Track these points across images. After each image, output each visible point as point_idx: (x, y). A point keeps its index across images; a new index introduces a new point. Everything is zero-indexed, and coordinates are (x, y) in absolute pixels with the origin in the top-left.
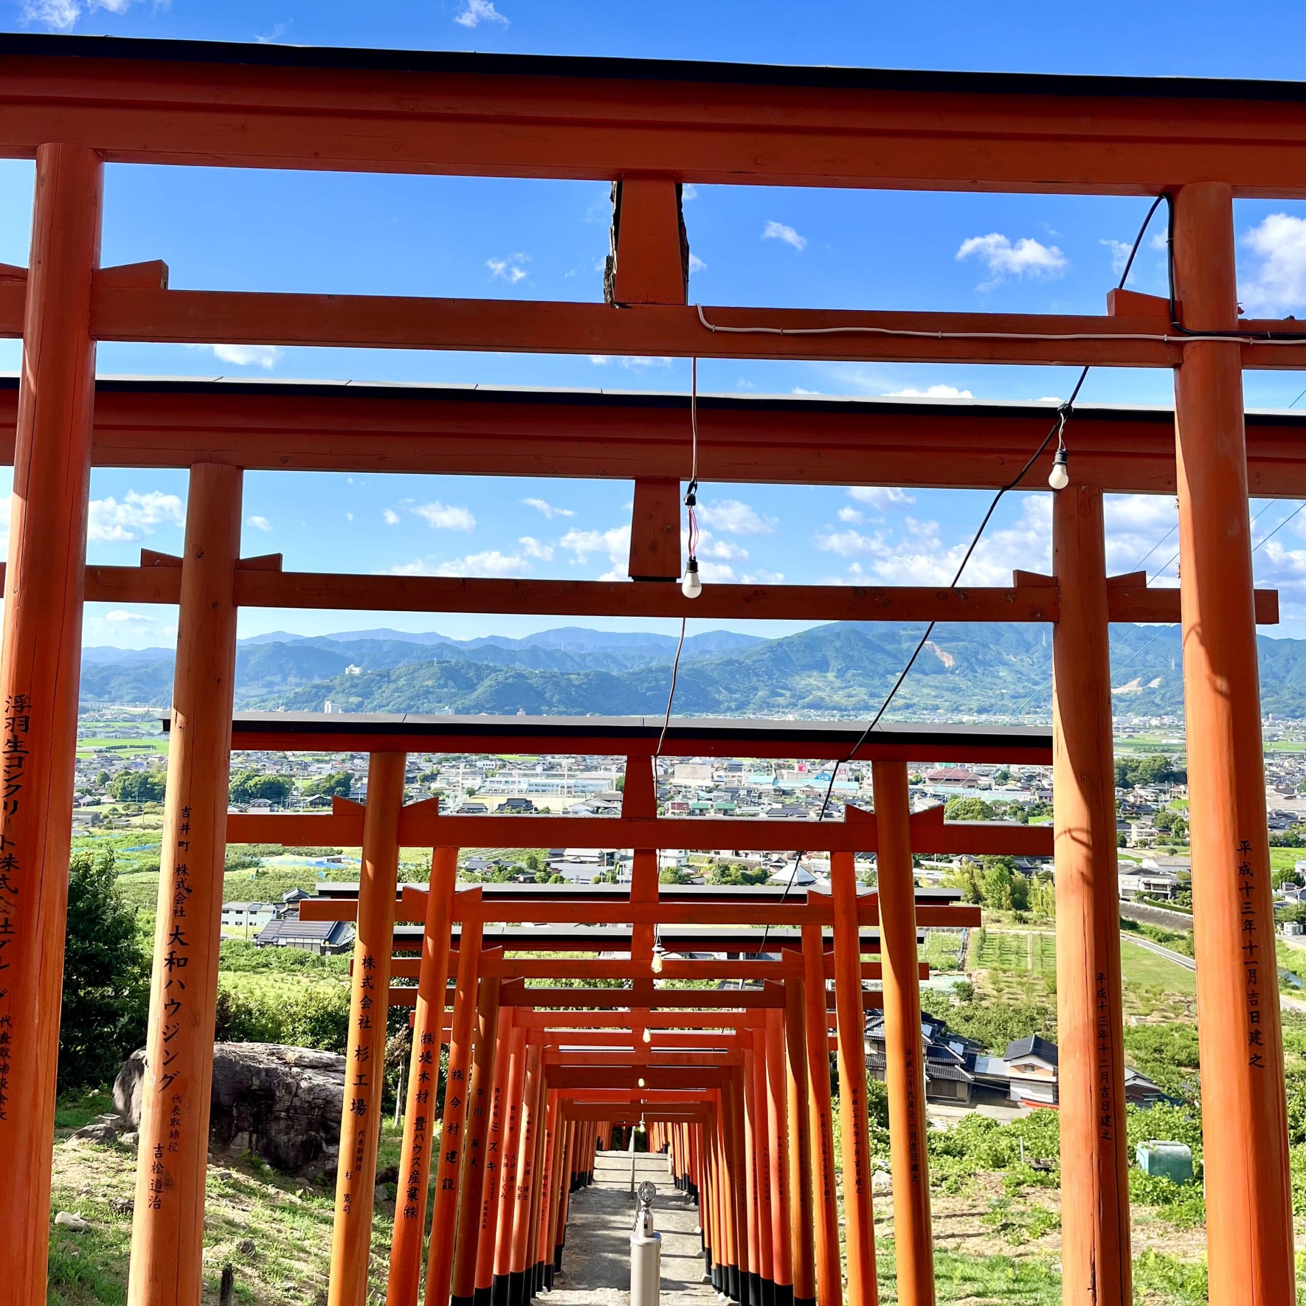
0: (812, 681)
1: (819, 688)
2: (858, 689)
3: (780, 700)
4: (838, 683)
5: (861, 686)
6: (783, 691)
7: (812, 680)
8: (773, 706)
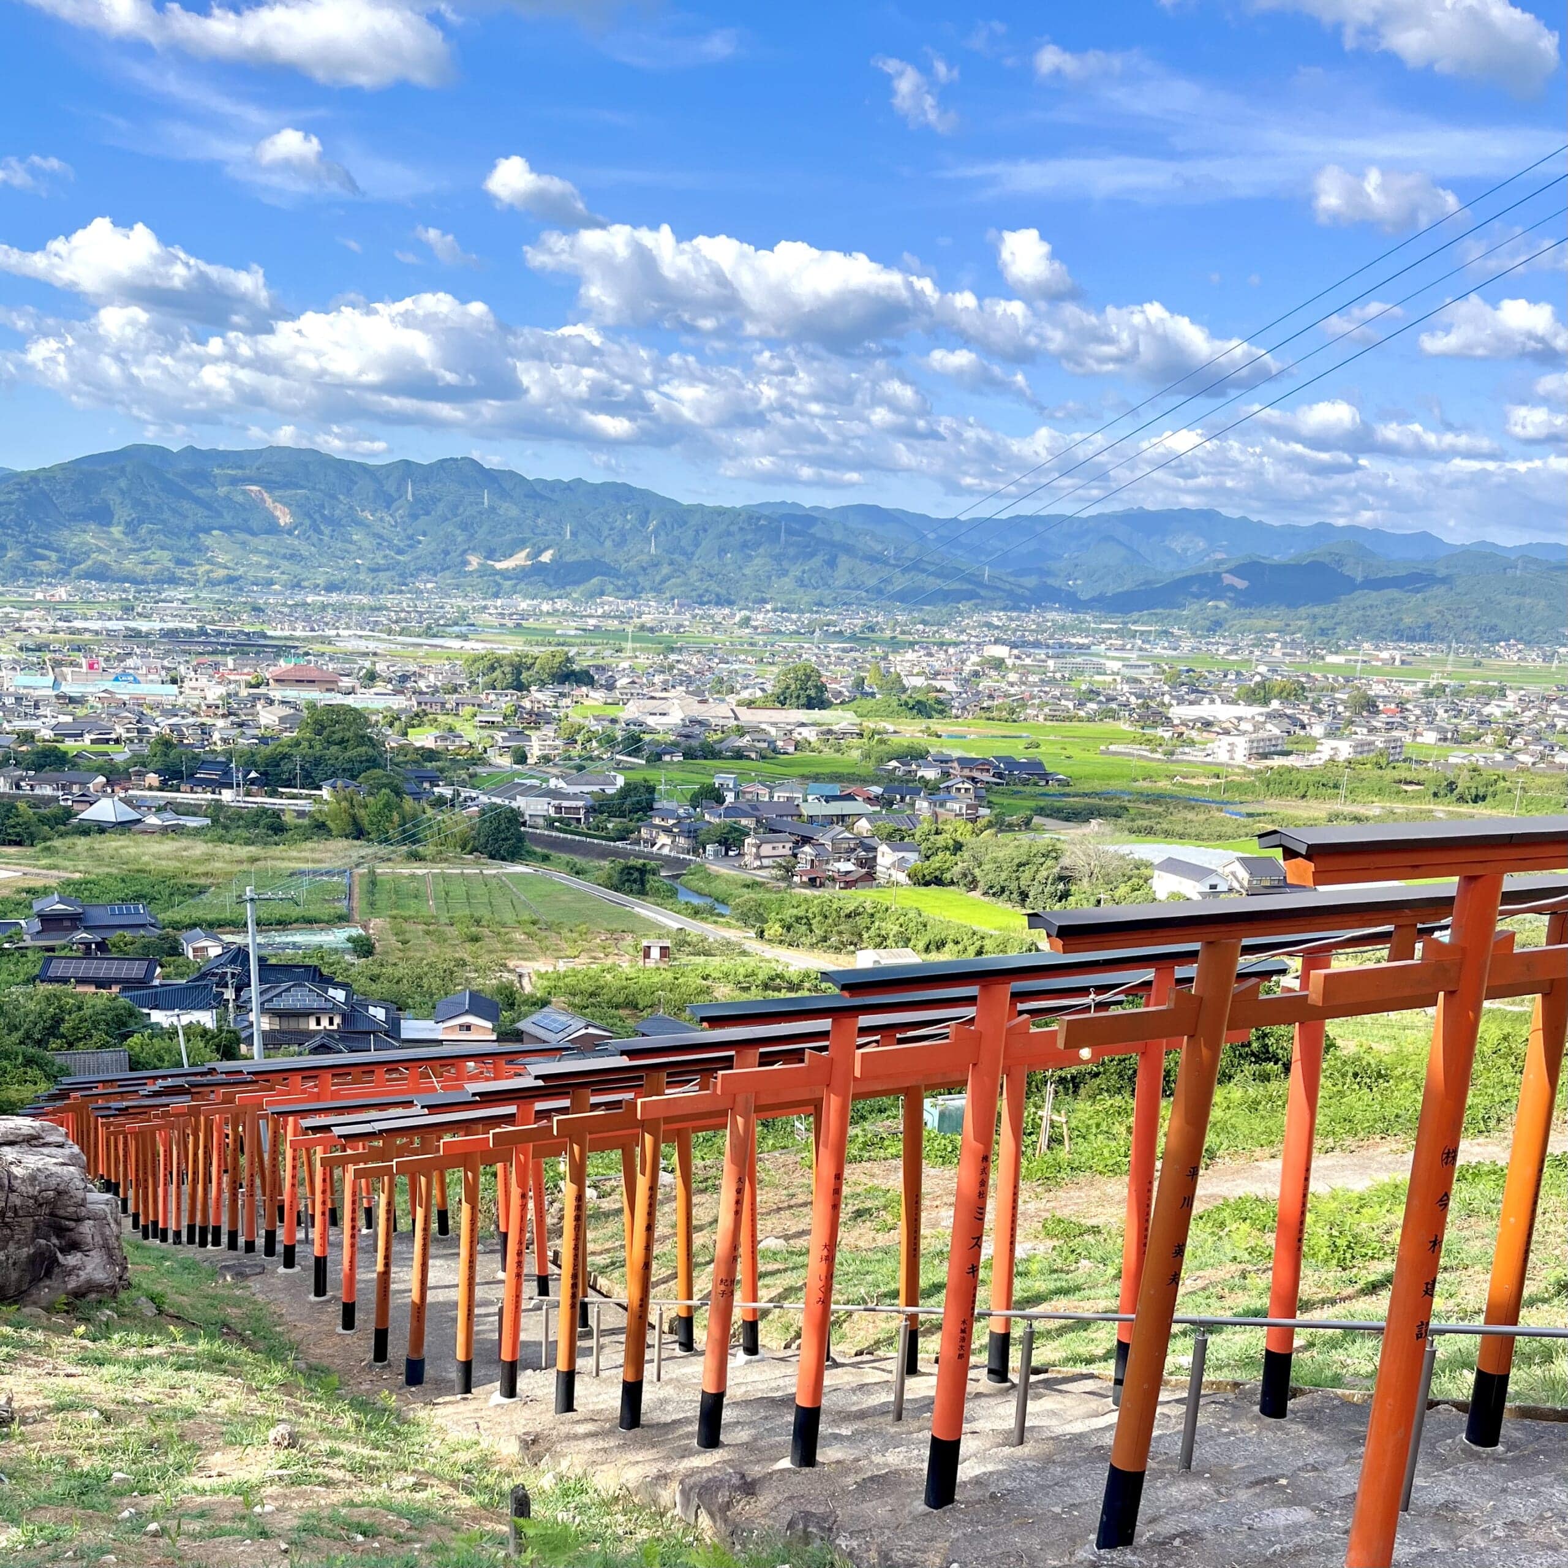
0: (88, 538)
1: (100, 550)
2: (159, 552)
3: (43, 565)
4: (128, 543)
5: (162, 548)
6: (47, 553)
7: (89, 536)
8: (32, 574)
